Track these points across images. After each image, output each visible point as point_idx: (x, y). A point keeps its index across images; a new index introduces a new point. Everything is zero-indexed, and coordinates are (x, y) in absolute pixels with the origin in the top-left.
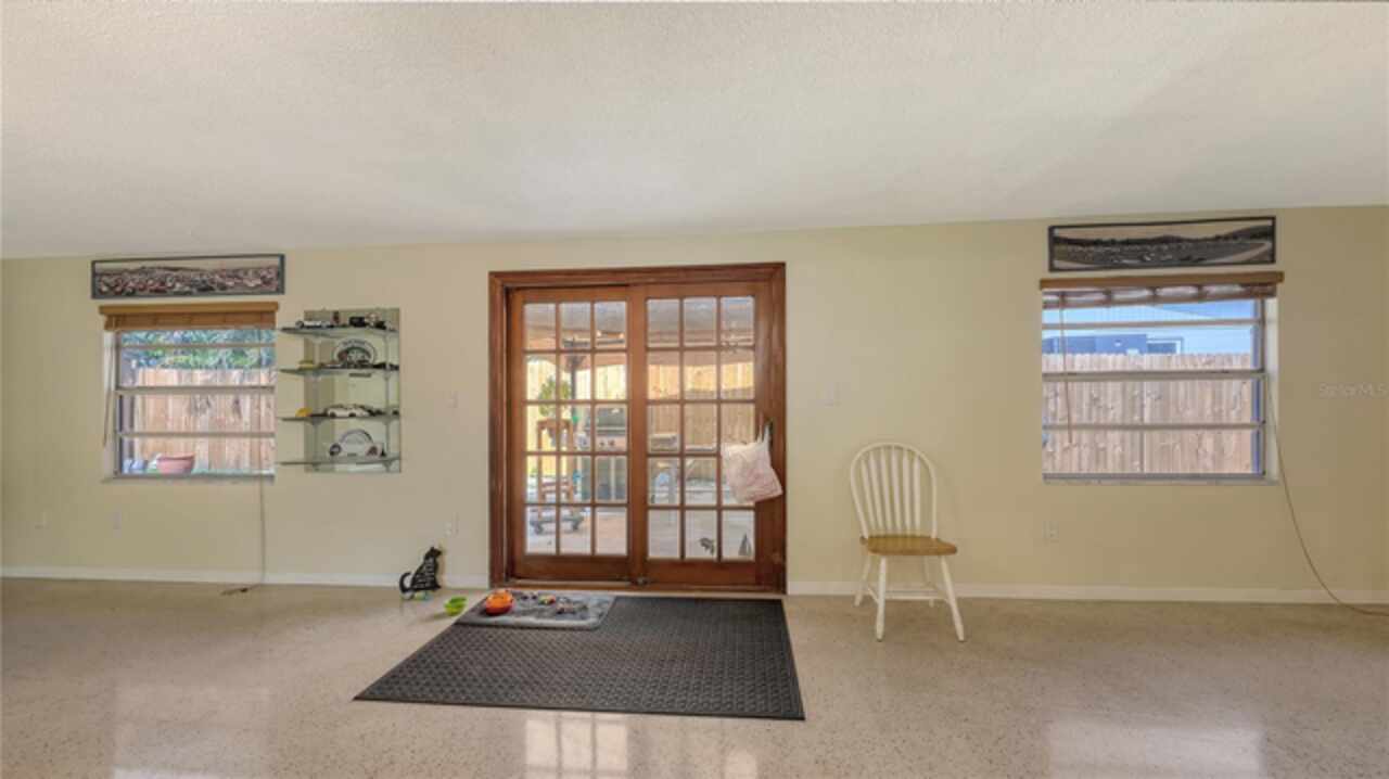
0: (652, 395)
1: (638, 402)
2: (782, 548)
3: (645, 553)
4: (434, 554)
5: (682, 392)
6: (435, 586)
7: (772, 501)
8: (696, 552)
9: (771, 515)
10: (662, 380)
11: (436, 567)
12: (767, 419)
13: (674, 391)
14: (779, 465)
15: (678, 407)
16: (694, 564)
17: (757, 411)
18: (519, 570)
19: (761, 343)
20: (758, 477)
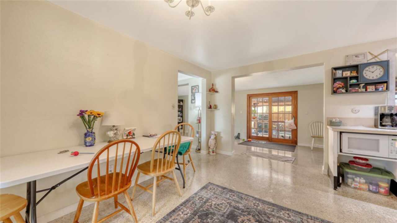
0: (273, 112)
1: (271, 113)
2: (297, 138)
3: (271, 137)
4: (239, 134)
5: (278, 111)
6: (239, 138)
7: (295, 130)
8: (280, 137)
9: (295, 132)
10: (275, 109)
11: (239, 136)
12: (294, 116)
13: (277, 111)
14: (296, 124)
15: (277, 114)
16: (280, 139)
17: (292, 115)
18: (251, 137)
19: (293, 104)
20: (291, 125)
